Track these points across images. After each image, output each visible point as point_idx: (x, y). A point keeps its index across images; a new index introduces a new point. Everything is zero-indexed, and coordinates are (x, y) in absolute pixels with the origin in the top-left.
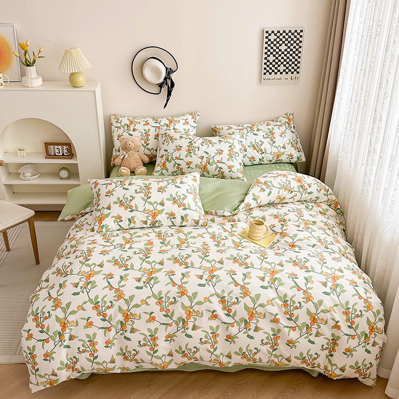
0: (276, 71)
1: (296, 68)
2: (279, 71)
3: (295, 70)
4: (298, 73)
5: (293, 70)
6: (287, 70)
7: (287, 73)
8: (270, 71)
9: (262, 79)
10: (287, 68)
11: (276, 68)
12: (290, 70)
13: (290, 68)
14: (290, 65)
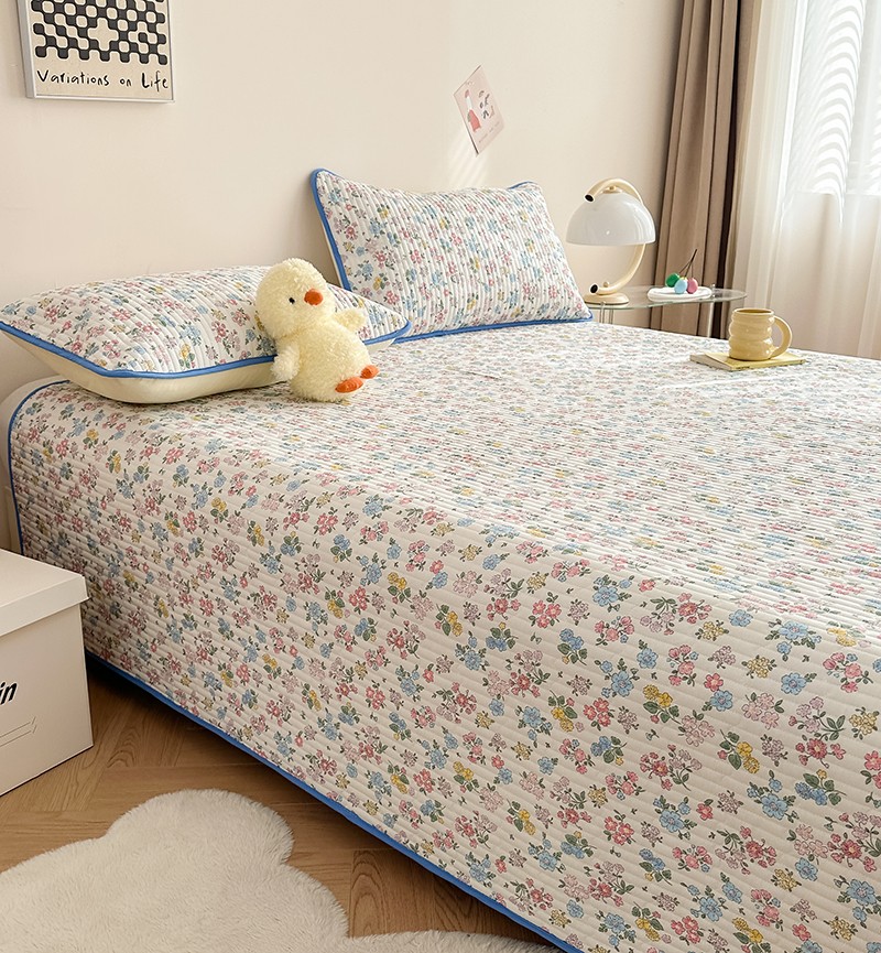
0: (83, 44)
1: (152, 38)
2: (94, 44)
3: (153, 49)
4: (163, 60)
5: (143, 49)
6: (124, 47)
7: (125, 58)
8: (62, 42)
9: (35, 74)
10: (123, 36)
11: (82, 33)
12: (134, 47)
13: (133, 37)
14: (132, 26)
